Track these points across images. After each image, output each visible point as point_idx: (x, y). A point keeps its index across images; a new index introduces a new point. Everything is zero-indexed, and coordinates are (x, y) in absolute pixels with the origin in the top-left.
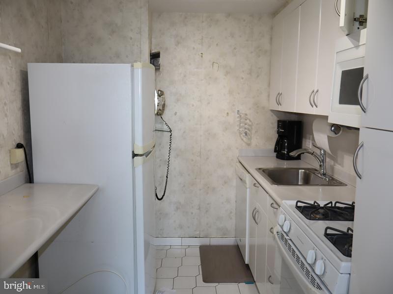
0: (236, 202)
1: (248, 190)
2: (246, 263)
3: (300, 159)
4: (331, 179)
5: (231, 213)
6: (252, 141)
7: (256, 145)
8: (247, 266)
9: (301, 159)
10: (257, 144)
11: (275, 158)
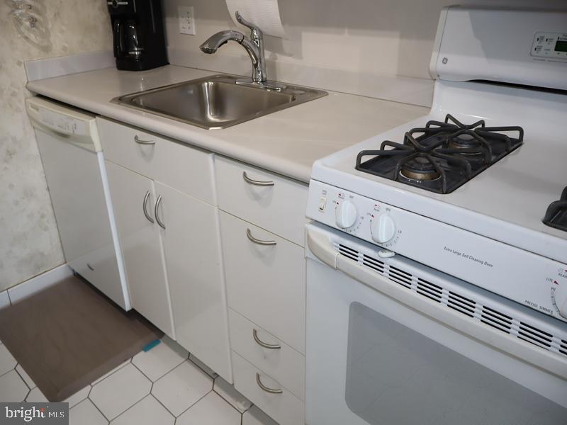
0: (48, 189)
1: (100, 156)
2: (128, 308)
3: (169, 64)
4: (284, 87)
5: (43, 216)
6: (52, 39)
7: (65, 49)
8: (134, 314)
9: (170, 61)
10: (66, 45)
11: (116, 69)
